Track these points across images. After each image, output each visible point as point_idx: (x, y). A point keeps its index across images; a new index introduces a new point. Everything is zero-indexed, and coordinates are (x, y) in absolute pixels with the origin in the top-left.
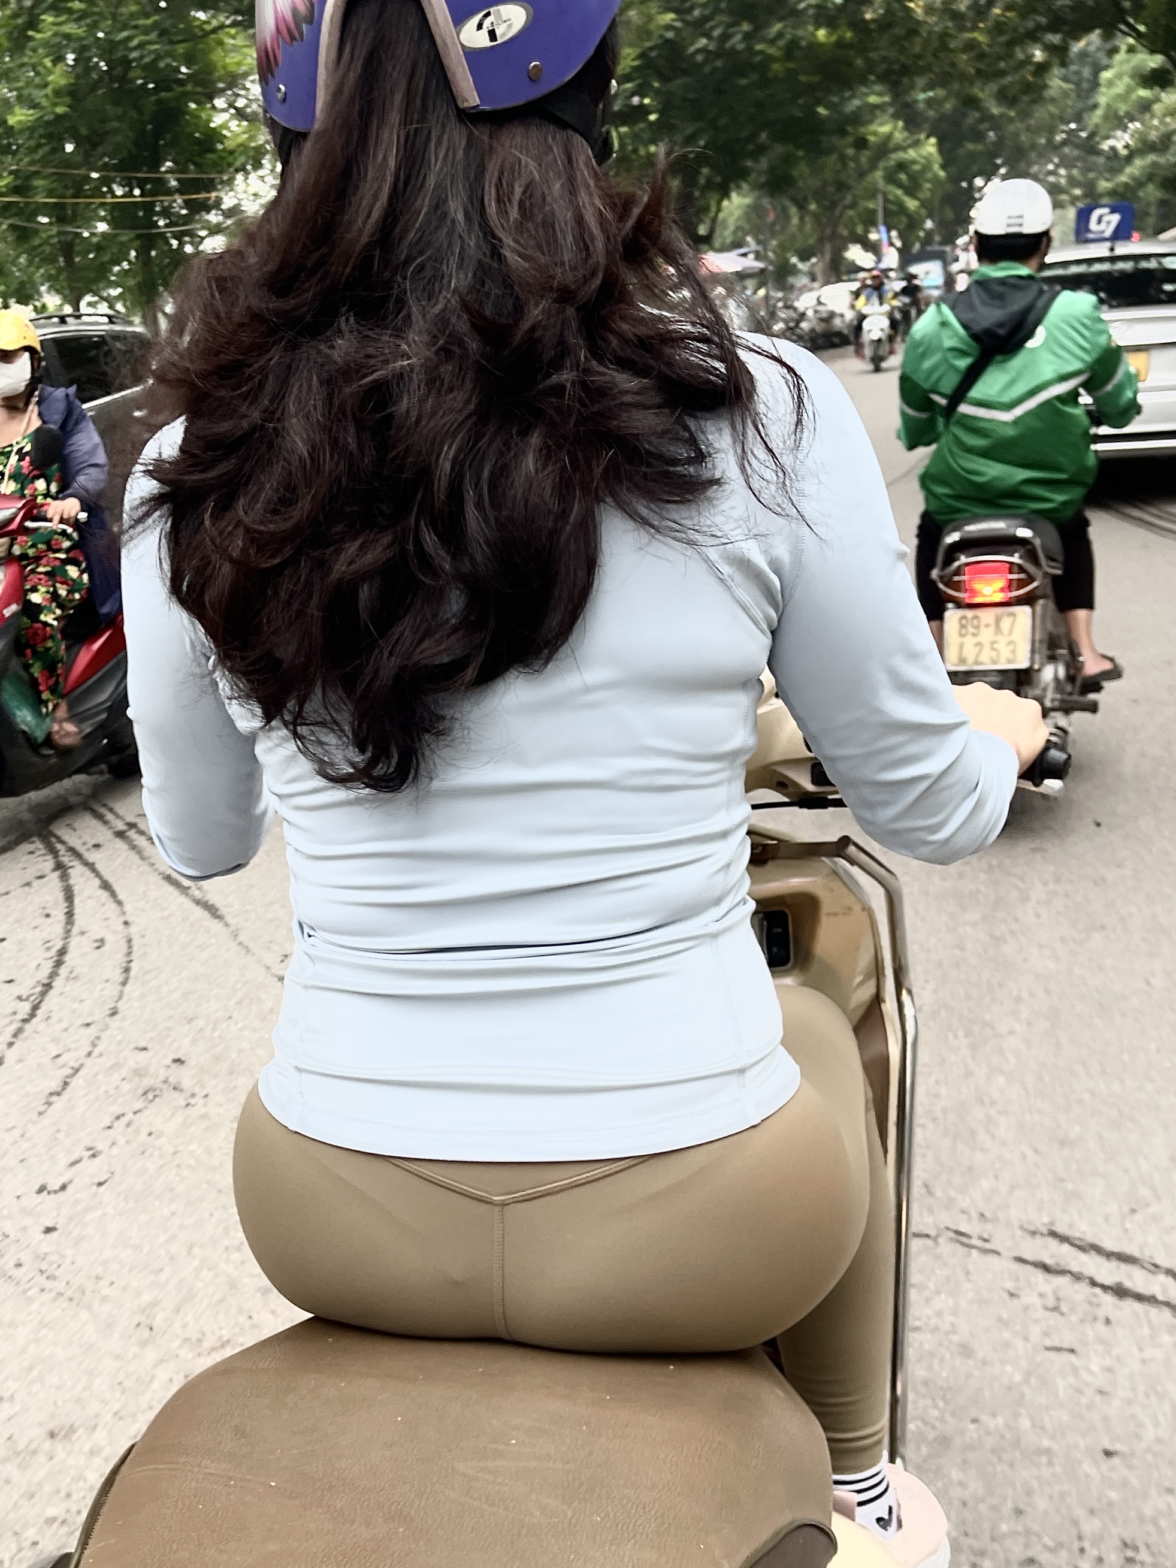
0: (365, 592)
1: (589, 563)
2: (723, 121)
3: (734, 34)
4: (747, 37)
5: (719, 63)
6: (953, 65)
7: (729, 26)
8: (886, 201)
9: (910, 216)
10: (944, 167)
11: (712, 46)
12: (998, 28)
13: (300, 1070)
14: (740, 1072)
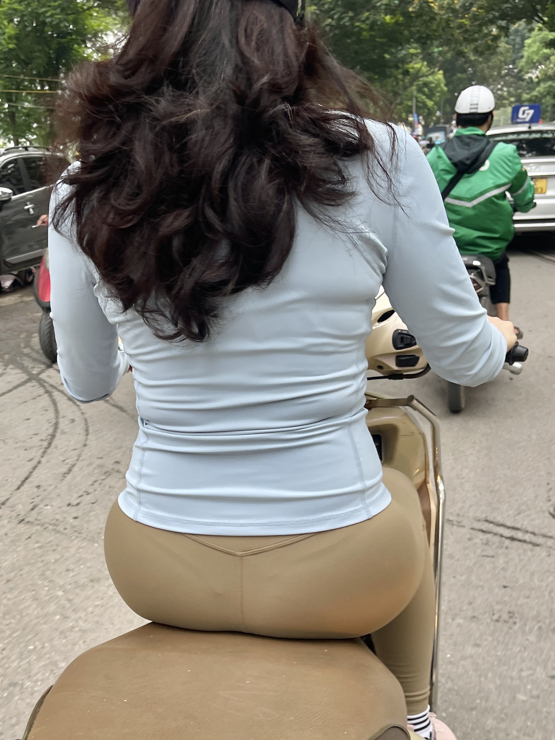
0: (176, 243)
1: (291, 234)
3: (345, 17)
4: (351, 19)
5: (337, 32)
6: (452, 35)
7: (342, 13)
8: (417, 101)
9: (429, 109)
10: (446, 85)
11: (334, 23)
12: (475, 18)
13: (139, 491)
14: (362, 492)
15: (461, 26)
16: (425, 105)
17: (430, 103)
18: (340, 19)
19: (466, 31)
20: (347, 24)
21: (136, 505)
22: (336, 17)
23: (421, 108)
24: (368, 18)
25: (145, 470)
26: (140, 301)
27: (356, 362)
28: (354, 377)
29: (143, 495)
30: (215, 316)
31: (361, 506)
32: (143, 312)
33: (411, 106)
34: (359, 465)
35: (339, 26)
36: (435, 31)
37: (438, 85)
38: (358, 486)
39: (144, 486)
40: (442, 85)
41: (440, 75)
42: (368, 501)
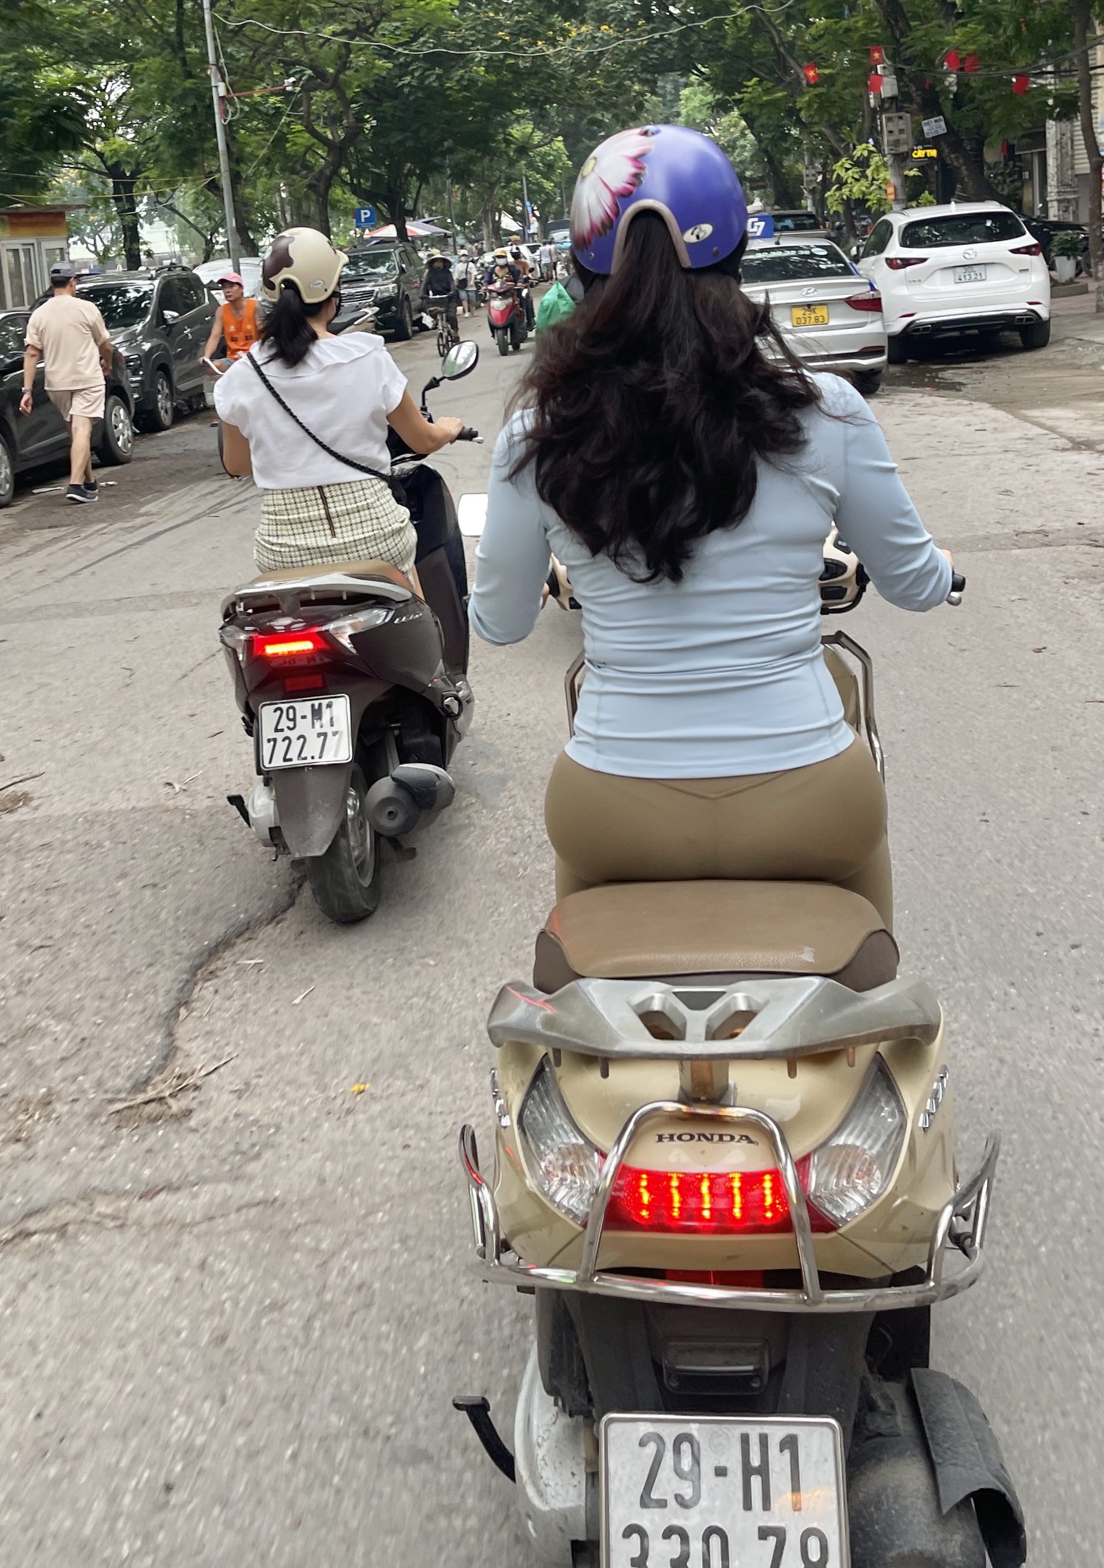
0: (653, 492)
1: (753, 480)
2: (422, 134)
3: (429, 76)
4: (439, 76)
5: (420, 94)
6: (581, 98)
7: (426, 70)
8: (529, 182)
9: (547, 194)
10: (569, 158)
11: (414, 83)
12: (609, 76)
13: (598, 738)
14: (829, 727)
15: (592, 86)
16: (541, 189)
17: (548, 185)
18: (422, 78)
19: (600, 94)
20: (435, 84)
21: (595, 754)
22: (416, 74)
23: (535, 192)
24: (462, 77)
25: (603, 716)
26: (612, 547)
27: (813, 600)
28: (811, 614)
29: (602, 742)
30: (688, 557)
31: (828, 742)
32: (616, 557)
33: (522, 190)
34: (824, 701)
35: (421, 87)
36: (556, 91)
37: (558, 158)
38: (825, 722)
39: (603, 732)
40: (565, 158)
41: (559, 143)
42: (835, 737)
